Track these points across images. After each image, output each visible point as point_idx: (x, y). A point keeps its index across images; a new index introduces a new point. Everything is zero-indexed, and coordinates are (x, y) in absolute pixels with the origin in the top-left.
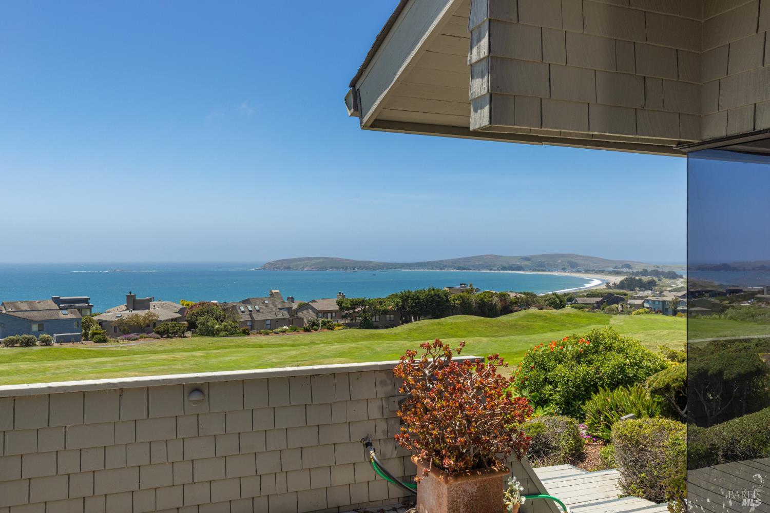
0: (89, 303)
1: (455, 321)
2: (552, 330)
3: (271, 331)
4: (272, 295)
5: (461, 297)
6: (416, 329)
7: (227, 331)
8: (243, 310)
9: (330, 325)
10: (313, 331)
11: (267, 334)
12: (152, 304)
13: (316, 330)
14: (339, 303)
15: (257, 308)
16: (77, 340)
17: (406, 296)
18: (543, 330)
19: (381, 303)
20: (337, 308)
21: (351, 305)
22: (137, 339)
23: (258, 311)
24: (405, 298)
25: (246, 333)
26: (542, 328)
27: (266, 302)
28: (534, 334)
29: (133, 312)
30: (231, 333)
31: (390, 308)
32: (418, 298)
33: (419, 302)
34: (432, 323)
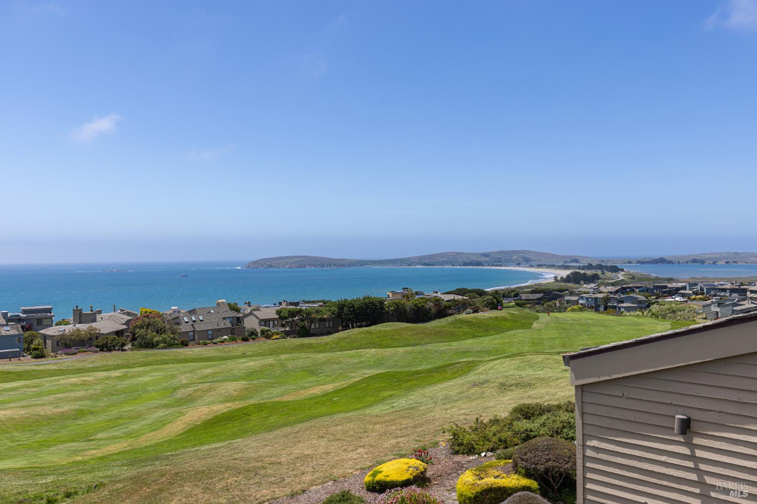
0: (50, 313)
1: (384, 329)
2: (474, 337)
3: (210, 342)
4: (218, 304)
5: (396, 304)
6: (345, 338)
7: (165, 343)
8: (187, 320)
9: (268, 334)
10: (251, 340)
11: (205, 344)
12: (98, 317)
13: (253, 339)
14: (278, 312)
15: (201, 318)
16: (16, 355)
17: (342, 304)
18: (466, 336)
19: (317, 312)
20: (277, 317)
21: (289, 314)
22: (75, 354)
23: (201, 321)
24: (341, 306)
25: (185, 344)
26: (465, 334)
27: (212, 311)
28: (456, 341)
29: (77, 325)
30: (170, 345)
31: (325, 316)
32: (353, 306)
33: (354, 310)
34: (361, 332)
